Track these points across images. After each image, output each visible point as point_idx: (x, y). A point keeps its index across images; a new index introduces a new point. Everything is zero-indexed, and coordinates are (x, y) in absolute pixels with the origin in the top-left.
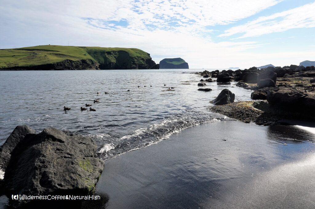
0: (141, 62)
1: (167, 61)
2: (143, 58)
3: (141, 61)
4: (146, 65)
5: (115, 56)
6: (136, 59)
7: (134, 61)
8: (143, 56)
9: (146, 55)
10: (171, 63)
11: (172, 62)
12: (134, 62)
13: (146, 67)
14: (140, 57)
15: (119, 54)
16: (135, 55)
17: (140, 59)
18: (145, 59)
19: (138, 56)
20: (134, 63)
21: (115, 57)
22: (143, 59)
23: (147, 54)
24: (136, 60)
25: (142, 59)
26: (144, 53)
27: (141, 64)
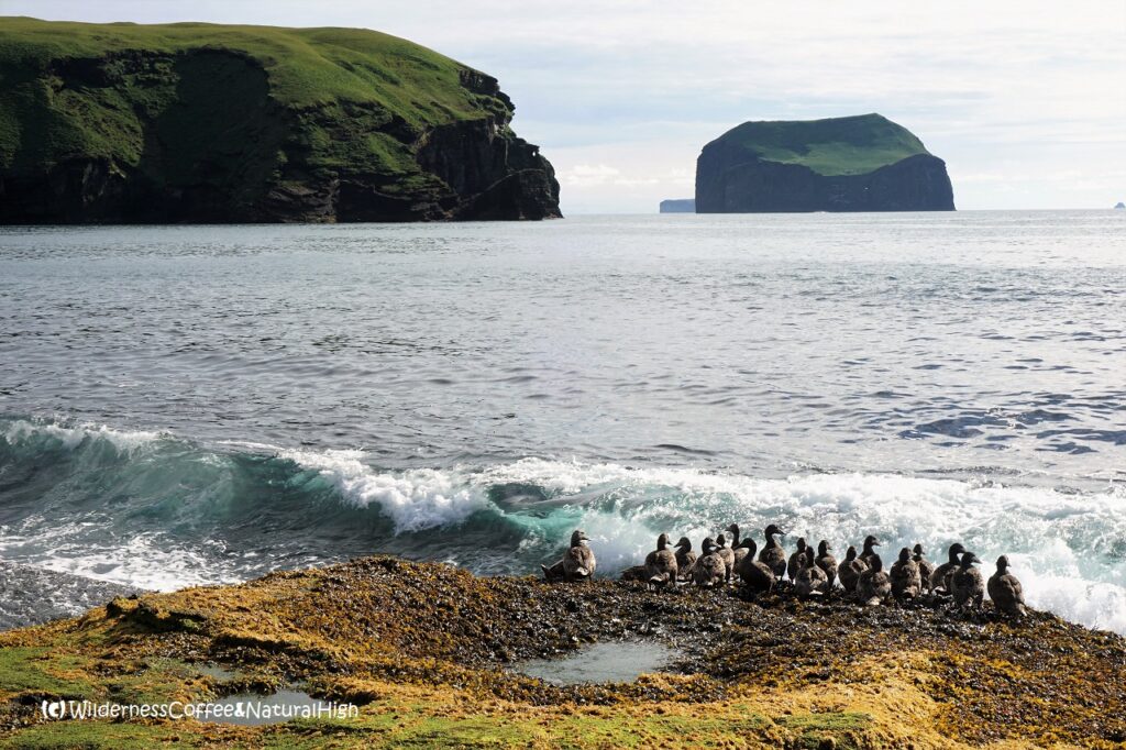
0: (373, 156)
1: (761, 149)
2: (398, 120)
3: (377, 144)
4: (416, 181)
5: (143, 95)
6: (324, 122)
7: (308, 150)
8: (403, 100)
9: (445, 87)
10: (799, 160)
11: (804, 151)
12: (299, 150)
13: (417, 197)
14: (370, 106)
15: (180, 85)
16: (327, 83)
17: (368, 121)
18: (418, 126)
19: (345, 103)
20: (300, 166)
21: (139, 109)
22: (397, 128)
23: (455, 79)
24: (321, 137)
25: (385, 128)
26: (427, 73)
27: (369, 168)
